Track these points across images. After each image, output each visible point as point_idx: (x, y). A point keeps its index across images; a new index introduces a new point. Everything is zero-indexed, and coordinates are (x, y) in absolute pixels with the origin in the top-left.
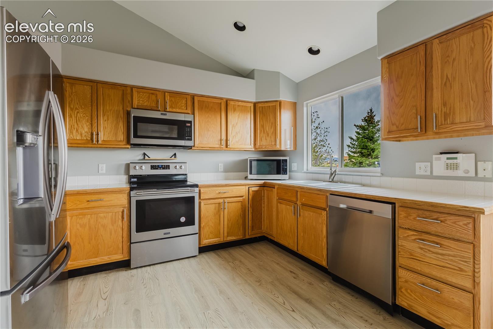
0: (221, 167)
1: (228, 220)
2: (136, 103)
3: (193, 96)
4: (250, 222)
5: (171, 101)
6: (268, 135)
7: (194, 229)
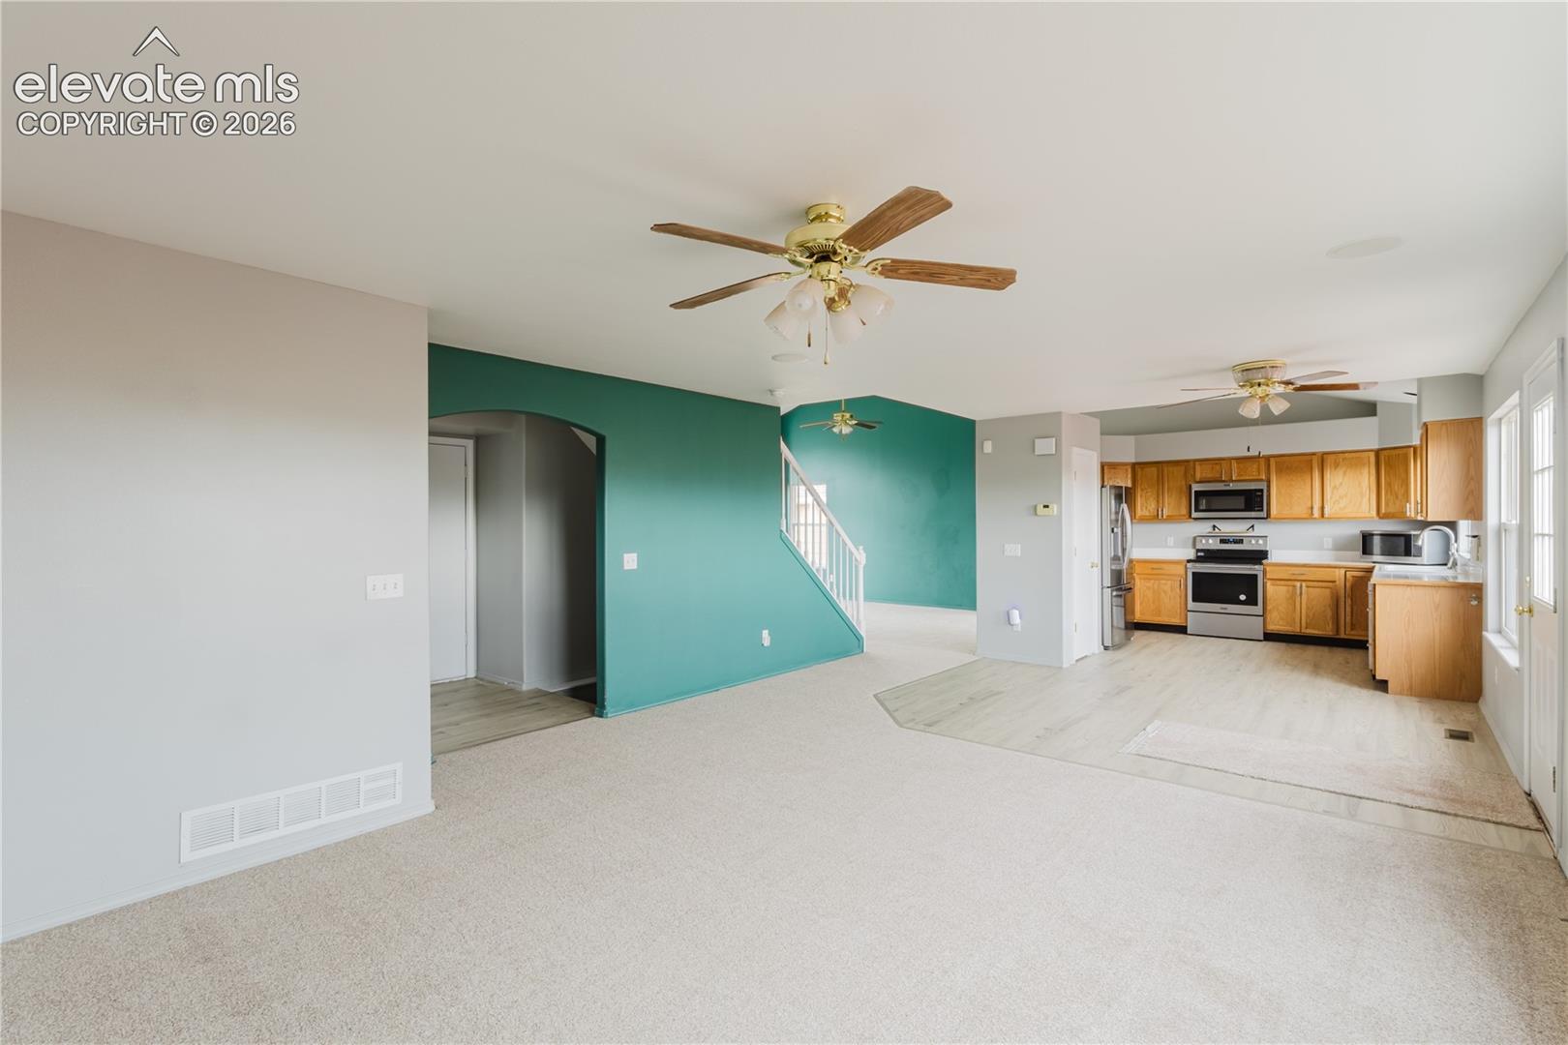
0: (1328, 542)
1: (1308, 608)
2: (1198, 476)
3: (1268, 458)
4: (1348, 618)
5: (1238, 468)
6: (1397, 497)
7: (1258, 609)
